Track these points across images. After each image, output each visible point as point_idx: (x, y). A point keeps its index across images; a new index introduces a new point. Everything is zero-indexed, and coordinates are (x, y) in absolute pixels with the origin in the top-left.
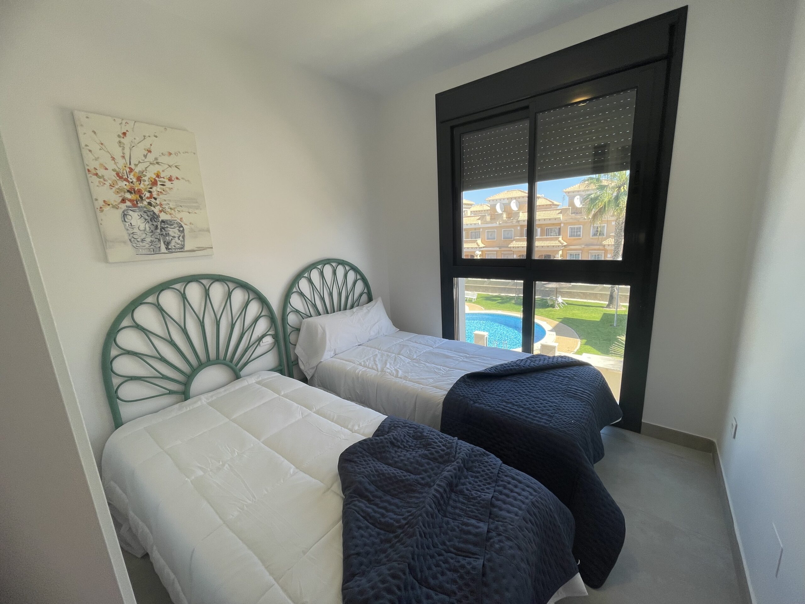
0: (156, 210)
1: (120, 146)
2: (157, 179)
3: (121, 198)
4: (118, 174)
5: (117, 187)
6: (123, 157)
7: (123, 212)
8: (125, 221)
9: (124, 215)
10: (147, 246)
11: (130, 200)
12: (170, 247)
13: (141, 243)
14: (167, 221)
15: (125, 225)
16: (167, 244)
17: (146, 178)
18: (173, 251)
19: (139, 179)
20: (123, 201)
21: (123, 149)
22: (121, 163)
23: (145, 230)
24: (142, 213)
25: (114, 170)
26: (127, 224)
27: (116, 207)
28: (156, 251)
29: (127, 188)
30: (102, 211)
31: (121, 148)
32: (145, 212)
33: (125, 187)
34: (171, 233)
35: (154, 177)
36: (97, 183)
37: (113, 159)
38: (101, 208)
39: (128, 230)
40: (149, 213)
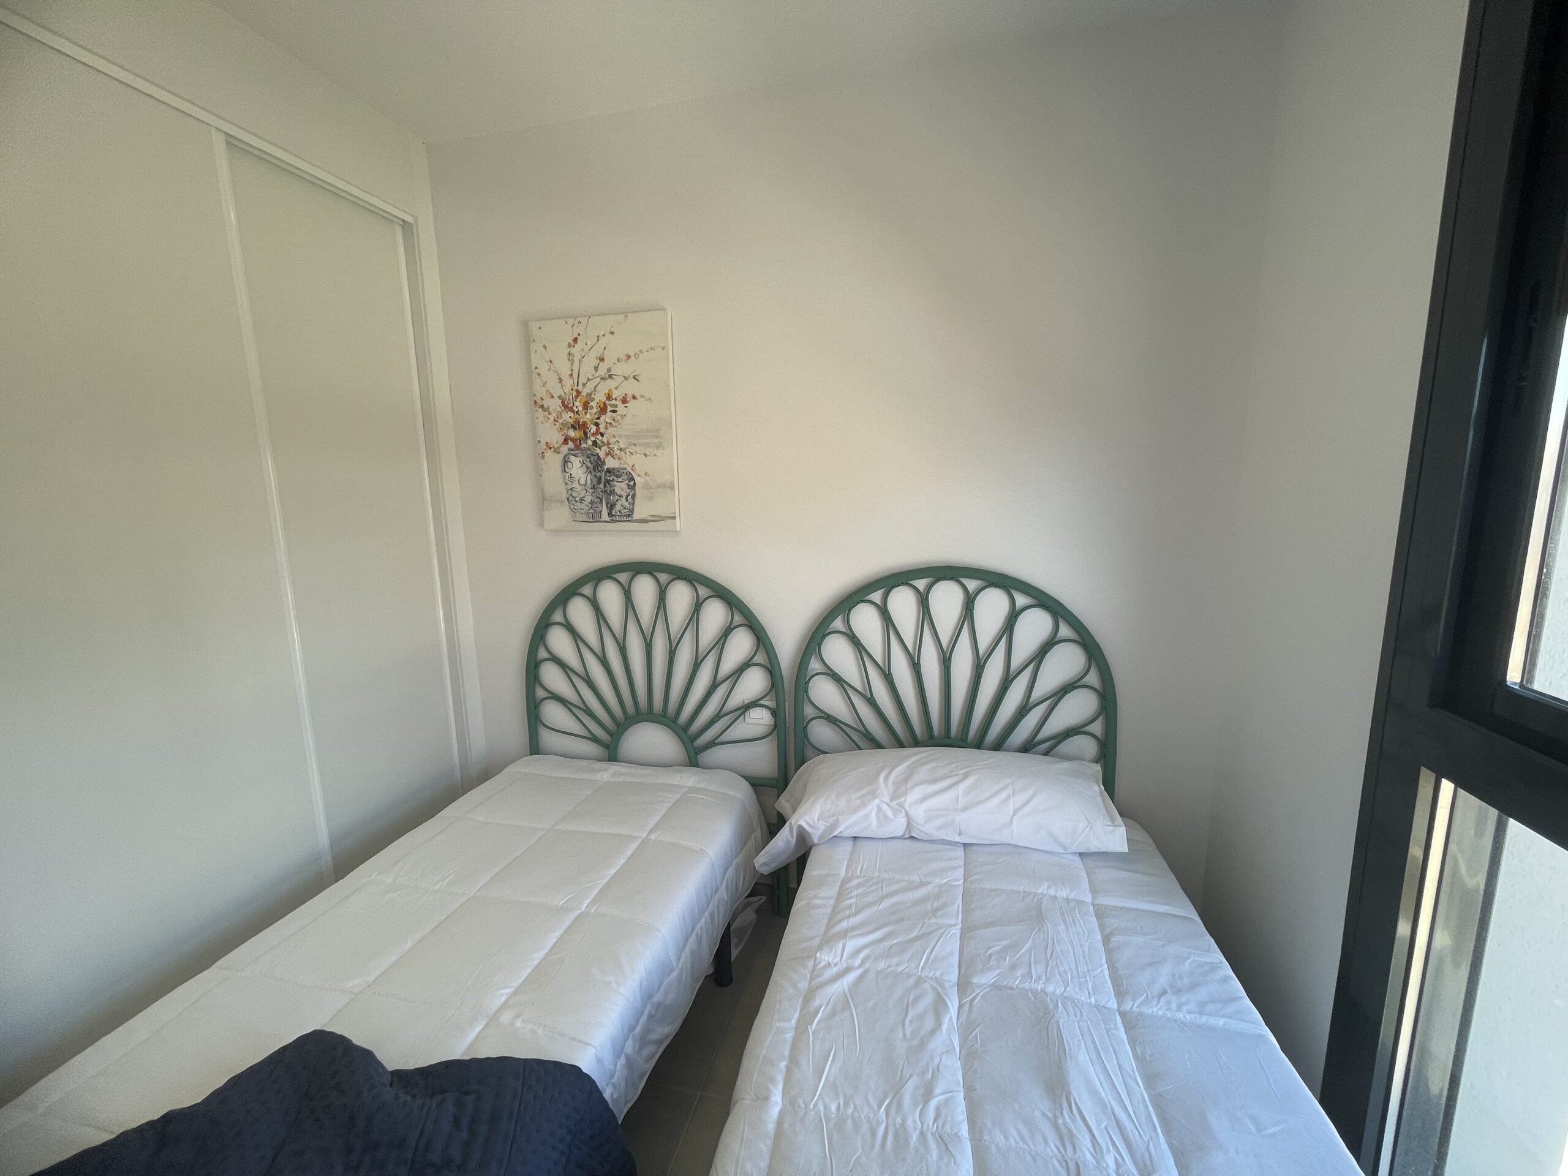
0: (601, 453)
1: (569, 360)
2: (607, 402)
3: (564, 437)
4: (563, 403)
5: (561, 421)
6: (571, 375)
7: (564, 458)
8: (565, 471)
9: (565, 462)
10: (586, 508)
11: (574, 440)
12: (613, 513)
13: (579, 504)
14: (614, 469)
15: (564, 477)
16: (611, 507)
17: (593, 404)
18: (618, 518)
19: (586, 406)
20: (566, 442)
21: (572, 364)
22: (568, 383)
23: (585, 485)
24: (584, 458)
25: (560, 397)
26: (567, 475)
27: (557, 451)
28: (595, 518)
29: (571, 421)
30: (543, 457)
31: (570, 363)
32: (588, 457)
33: (569, 420)
34: (618, 490)
35: (604, 399)
36: (541, 419)
37: (560, 380)
38: (543, 453)
39: (567, 484)
40: (592, 458)
